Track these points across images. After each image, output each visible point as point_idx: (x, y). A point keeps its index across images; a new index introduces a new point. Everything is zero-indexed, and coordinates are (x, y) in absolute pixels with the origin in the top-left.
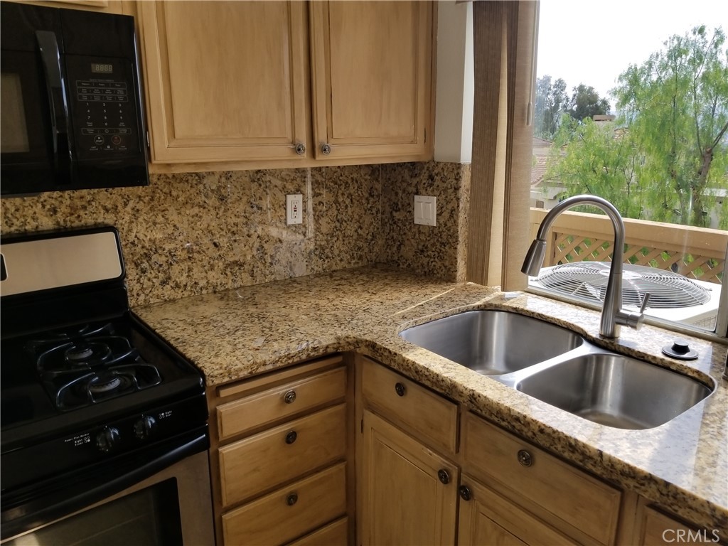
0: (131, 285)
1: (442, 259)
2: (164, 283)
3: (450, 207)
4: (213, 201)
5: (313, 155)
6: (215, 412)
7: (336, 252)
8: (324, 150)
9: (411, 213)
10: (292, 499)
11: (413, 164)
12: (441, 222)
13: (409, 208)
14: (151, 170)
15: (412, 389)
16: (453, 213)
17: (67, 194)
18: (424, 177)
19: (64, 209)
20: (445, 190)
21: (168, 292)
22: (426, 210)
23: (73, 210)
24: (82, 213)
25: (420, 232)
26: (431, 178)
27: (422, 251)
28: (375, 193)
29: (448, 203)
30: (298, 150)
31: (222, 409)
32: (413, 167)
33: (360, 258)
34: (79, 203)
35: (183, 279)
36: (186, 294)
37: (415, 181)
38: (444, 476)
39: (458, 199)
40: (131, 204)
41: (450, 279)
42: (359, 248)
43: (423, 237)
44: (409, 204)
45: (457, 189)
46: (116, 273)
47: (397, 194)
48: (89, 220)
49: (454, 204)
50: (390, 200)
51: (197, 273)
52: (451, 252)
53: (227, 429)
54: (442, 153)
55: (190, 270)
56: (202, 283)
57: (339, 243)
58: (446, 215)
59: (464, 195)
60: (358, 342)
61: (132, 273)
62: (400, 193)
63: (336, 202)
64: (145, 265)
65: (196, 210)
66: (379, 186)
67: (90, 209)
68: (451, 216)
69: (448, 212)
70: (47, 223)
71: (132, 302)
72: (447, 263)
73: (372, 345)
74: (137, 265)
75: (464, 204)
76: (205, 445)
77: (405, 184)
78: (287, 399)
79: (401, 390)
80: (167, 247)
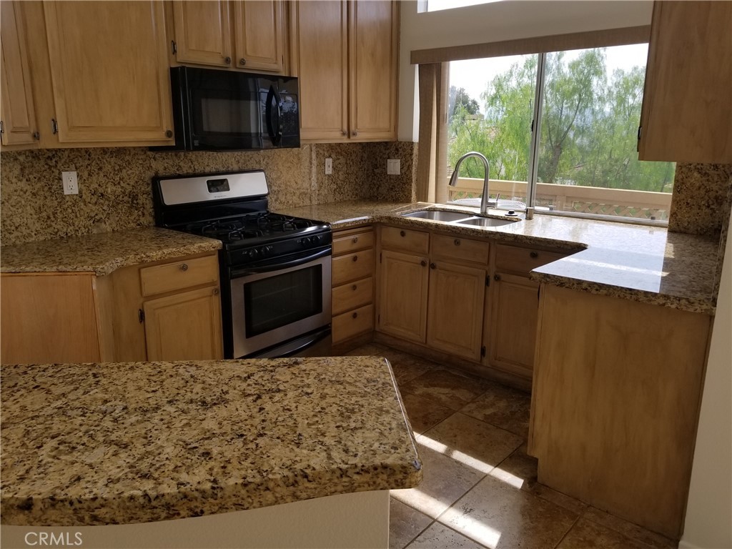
0: (270, 199)
1: (403, 191)
2: (276, 200)
3: (407, 164)
4: (295, 160)
5: (349, 137)
7: (346, 191)
8: (354, 134)
9: (385, 169)
10: (354, 287)
11: (386, 143)
12: (403, 172)
13: (384, 166)
15: (408, 233)
16: (410, 167)
18: (393, 150)
19: (242, 161)
20: (405, 156)
22: (394, 167)
23: (245, 162)
24: (248, 163)
25: (390, 179)
26: (397, 150)
27: (392, 189)
28: (364, 159)
29: (406, 162)
30: (344, 134)
31: (335, 240)
32: (386, 144)
33: (357, 195)
34: (247, 158)
35: (283, 199)
37: (387, 152)
38: (423, 264)
39: (412, 160)
40: (266, 160)
41: (408, 200)
42: (356, 189)
43: (392, 181)
44: (384, 164)
45: (411, 155)
46: (266, 191)
47: (376, 159)
48: (250, 167)
49: (410, 162)
50: (372, 163)
52: (408, 187)
54: (402, 137)
55: (286, 195)
56: (290, 202)
57: (347, 186)
58: (405, 168)
59: (415, 158)
60: (381, 218)
62: (379, 158)
63: (346, 163)
65: (289, 164)
66: (365, 155)
68: (408, 169)
69: (406, 166)
72: (406, 193)
73: (389, 218)
75: (415, 163)
76: (329, 253)
77: (381, 154)
78: (354, 241)
79: (403, 234)
80: (278, 182)
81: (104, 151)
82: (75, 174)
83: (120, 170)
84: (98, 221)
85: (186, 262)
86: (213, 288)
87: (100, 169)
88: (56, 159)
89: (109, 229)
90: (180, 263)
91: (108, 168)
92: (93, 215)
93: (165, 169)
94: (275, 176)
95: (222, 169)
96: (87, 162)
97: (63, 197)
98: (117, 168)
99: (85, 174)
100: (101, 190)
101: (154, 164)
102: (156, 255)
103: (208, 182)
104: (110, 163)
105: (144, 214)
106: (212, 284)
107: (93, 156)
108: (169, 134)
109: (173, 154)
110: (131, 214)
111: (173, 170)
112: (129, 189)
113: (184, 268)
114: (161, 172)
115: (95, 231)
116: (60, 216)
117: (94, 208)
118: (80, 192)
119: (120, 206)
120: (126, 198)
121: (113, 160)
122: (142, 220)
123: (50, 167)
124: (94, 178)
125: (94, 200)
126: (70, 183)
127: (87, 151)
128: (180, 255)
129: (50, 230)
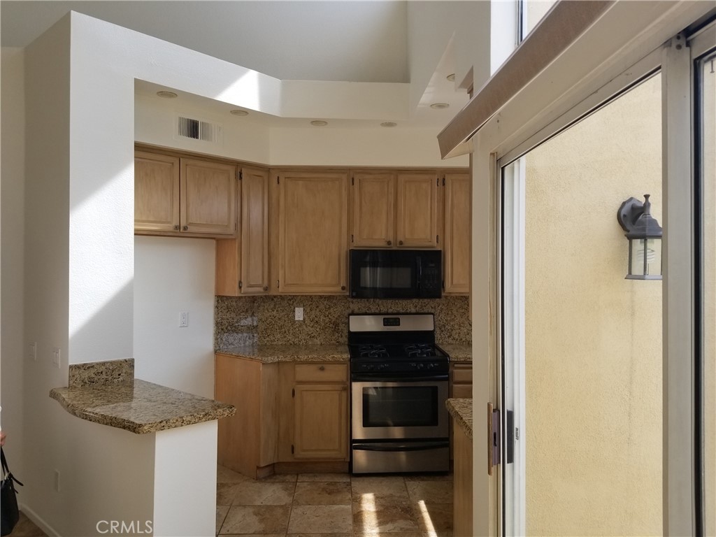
0: (437, 335)
2: (449, 337)
6: (452, 372)
14: (443, 294)
17: (421, 300)
19: (419, 305)
21: (450, 340)
23: (422, 307)
24: (424, 307)
31: (455, 371)
34: (424, 305)
35: (456, 337)
36: (457, 342)
40: (440, 306)
46: (432, 329)
48: (426, 311)
51: (462, 336)
53: (457, 378)
55: (459, 333)
56: (464, 339)
61: (438, 331)
64: (443, 329)
65: (463, 310)
67: (427, 307)
70: (413, 310)
71: (436, 342)
74: (440, 329)
76: (447, 379)
80: (451, 323)
81: (321, 297)
82: (302, 309)
83: (329, 308)
84: (313, 337)
85: (324, 366)
86: (342, 386)
87: (317, 307)
88: (294, 300)
89: (319, 343)
90: (320, 366)
91: (322, 307)
92: (310, 333)
93: (359, 309)
94: (449, 319)
95: (402, 311)
96: (310, 303)
97: (295, 321)
98: (327, 307)
99: (308, 310)
100: (316, 319)
101: (351, 306)
102: (303, 357)
103: (384, 319)
104: (323, 304)
105: (342, 336)
106: (342, 382)
107: (314, 299)
108: (343, 288)
109: (366, 300)
110: (334, 335)
111: (364, 310)
112: (334, 320)
113: (322, 369)
114: (356, 311)
115: (310, 343)
116: (291, 331)
117: (311, 329)
118: (304, 319)
119: (327, 330)
120: (331, 325)
121: (325, 302)
122: (340, 339)
123: (290, 304)
124: (313, 312)
125: (311, 325)
126: (299, 314)
127: (311, 296)
128: (319, 360)
129: (285, 339)
